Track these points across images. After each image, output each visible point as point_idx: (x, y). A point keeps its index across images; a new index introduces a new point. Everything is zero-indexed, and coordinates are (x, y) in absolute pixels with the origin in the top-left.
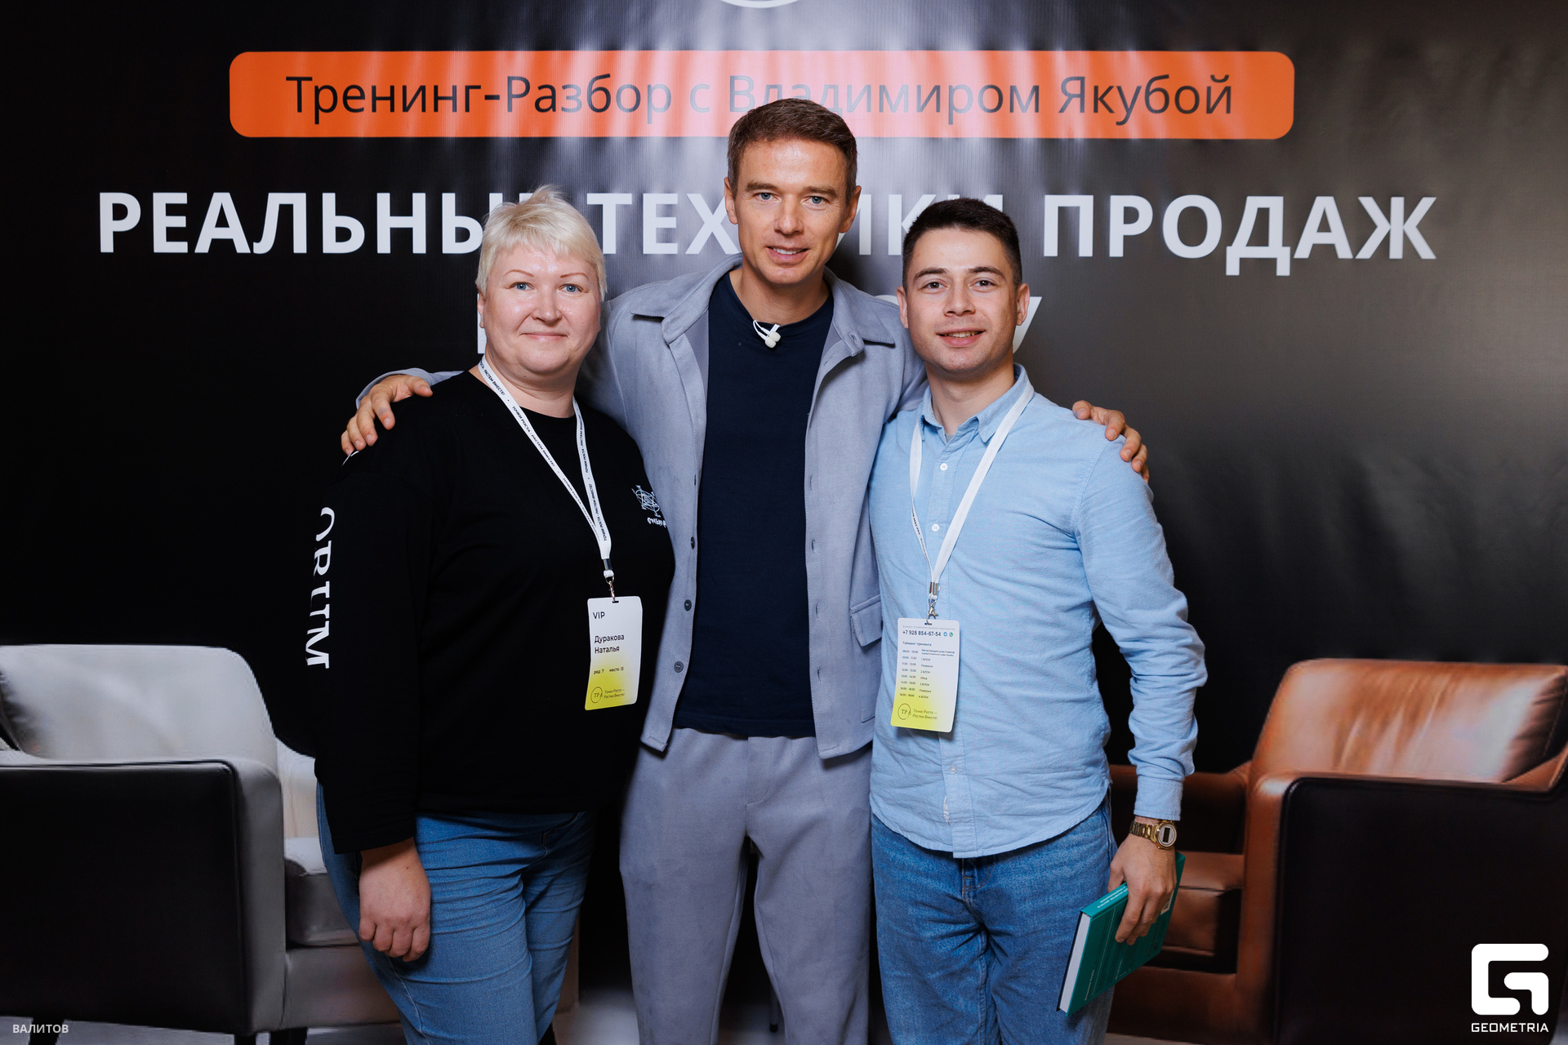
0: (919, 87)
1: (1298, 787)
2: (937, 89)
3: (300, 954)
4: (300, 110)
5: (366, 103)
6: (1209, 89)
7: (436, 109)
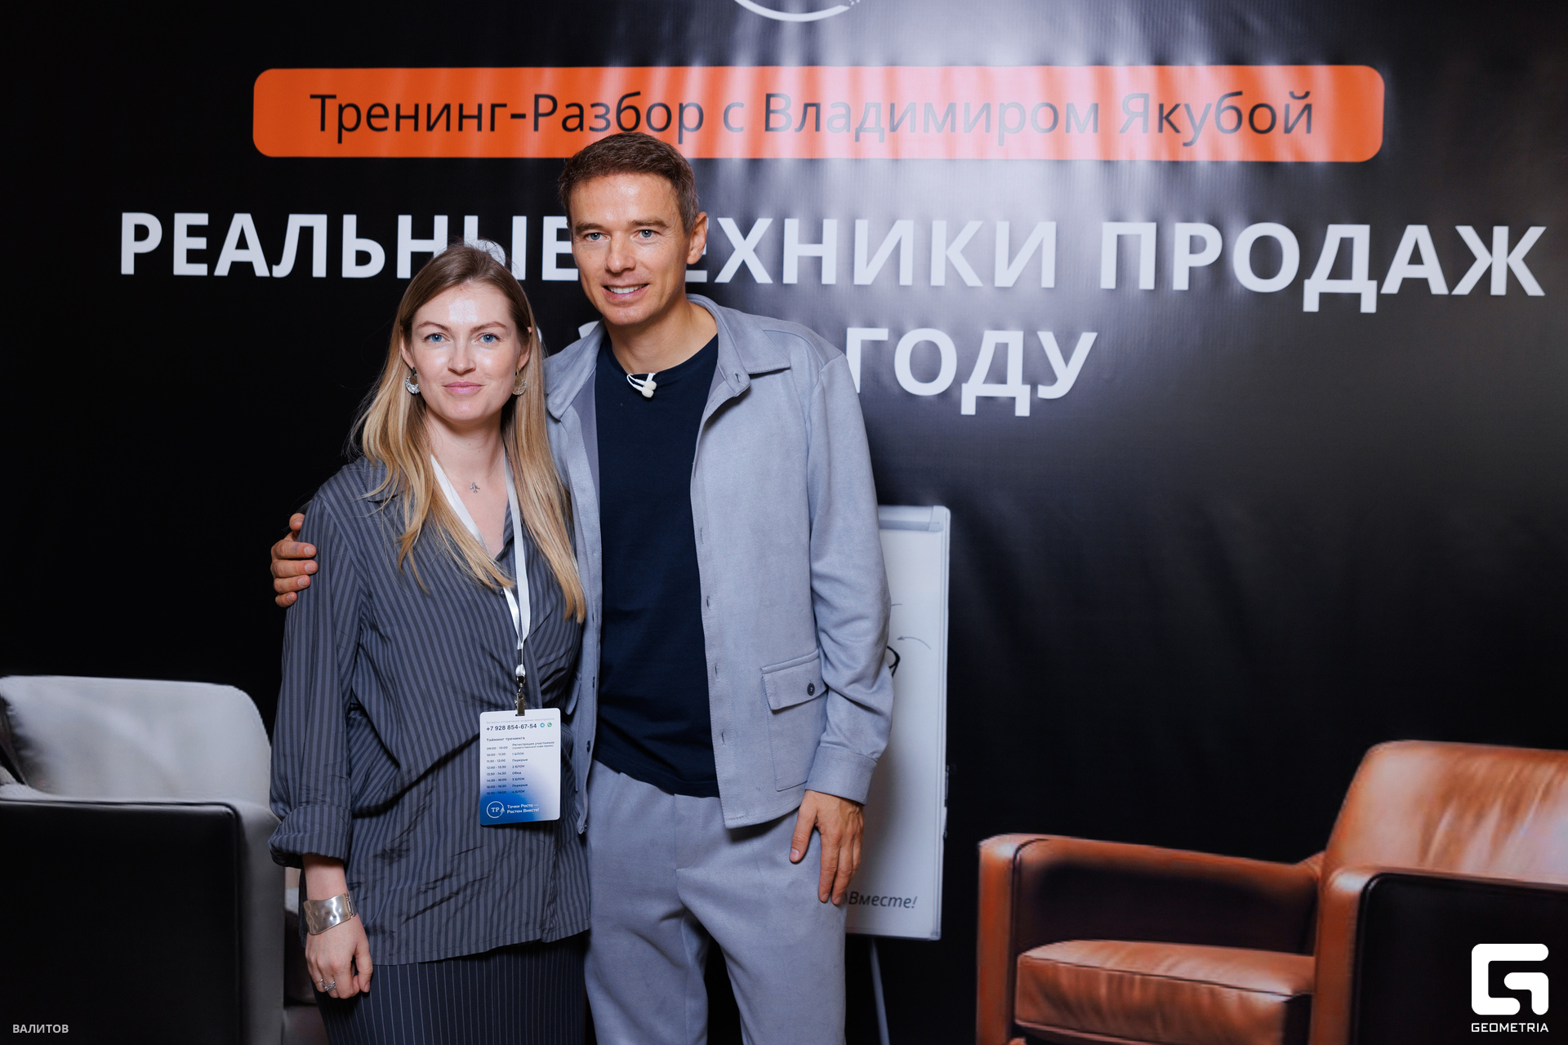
0: (967, 105)
1: (1377, 884)
2: (987, 107)
3: (298, 1012)
4: (323, 128)
5: (390, 122)
7: (461, 128)
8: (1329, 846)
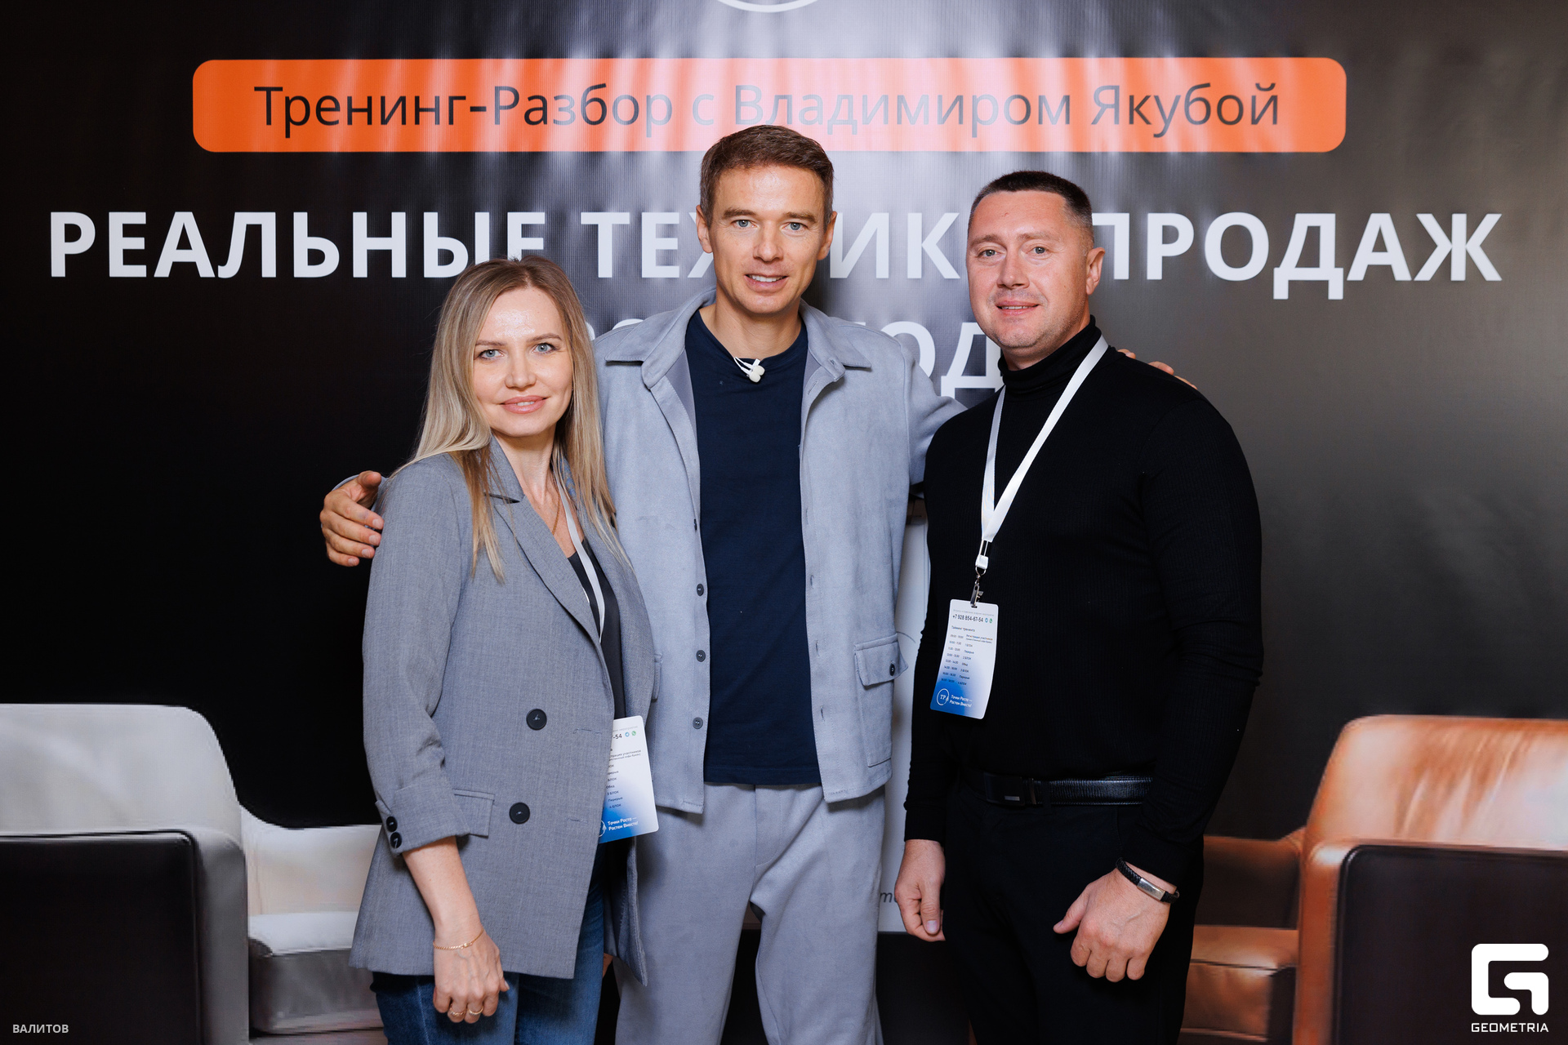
0: (940, 97)
1: (1357, 856)
2: (960, 99)
4: (269, 122)
5: (341, 116)
6: (1254, 98)
7: (417, 122)
8: (1309, 821)
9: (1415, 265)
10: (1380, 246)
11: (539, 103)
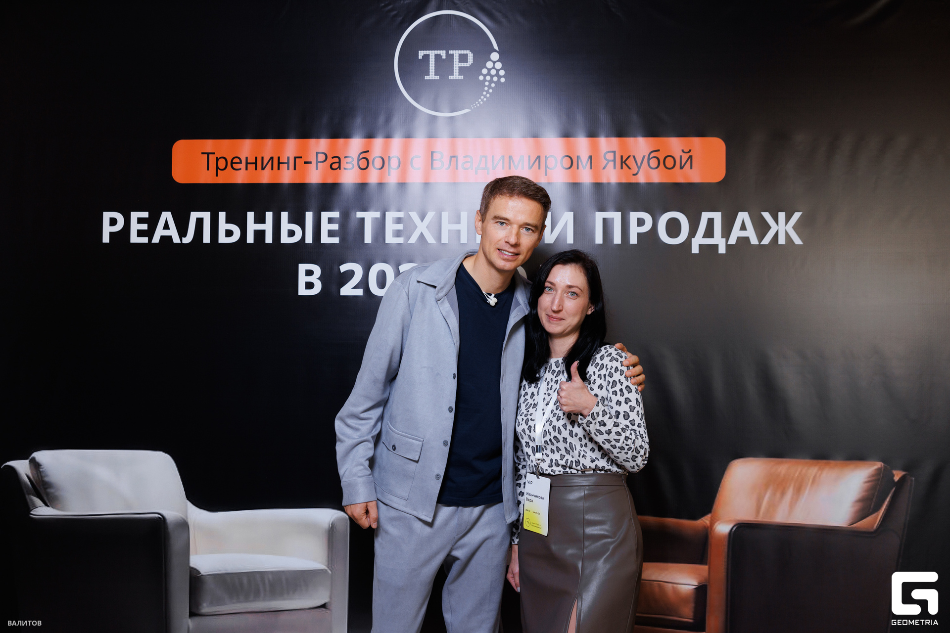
0: (529, 156)
1: (736, 528)
2: (539, 157)
3: (197, 620)
4: (208, 169)
5: (243, 166)
6: (681, 157)
7: (279, 169)
8: (713, 511)
9: (761, 237)
10: (743, 227)
11: (337, 160)
